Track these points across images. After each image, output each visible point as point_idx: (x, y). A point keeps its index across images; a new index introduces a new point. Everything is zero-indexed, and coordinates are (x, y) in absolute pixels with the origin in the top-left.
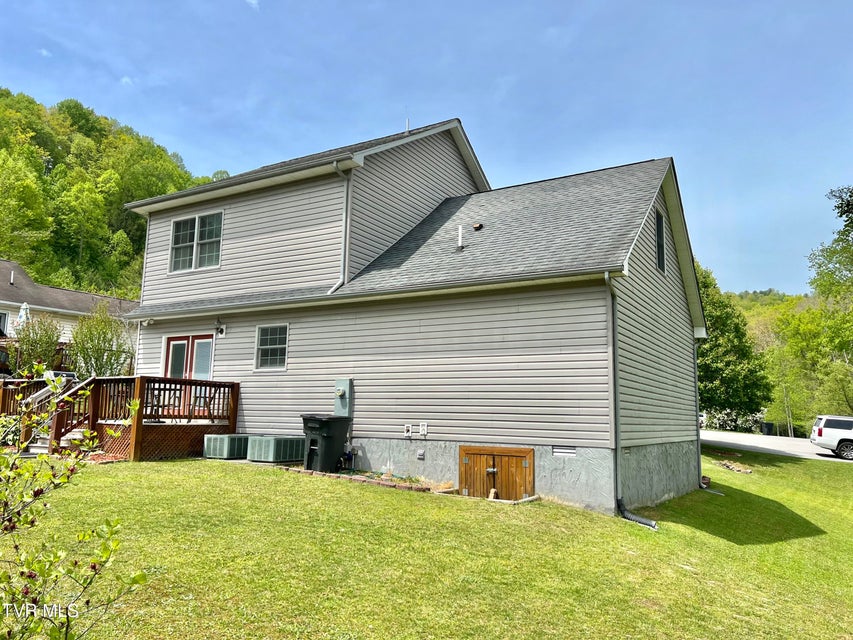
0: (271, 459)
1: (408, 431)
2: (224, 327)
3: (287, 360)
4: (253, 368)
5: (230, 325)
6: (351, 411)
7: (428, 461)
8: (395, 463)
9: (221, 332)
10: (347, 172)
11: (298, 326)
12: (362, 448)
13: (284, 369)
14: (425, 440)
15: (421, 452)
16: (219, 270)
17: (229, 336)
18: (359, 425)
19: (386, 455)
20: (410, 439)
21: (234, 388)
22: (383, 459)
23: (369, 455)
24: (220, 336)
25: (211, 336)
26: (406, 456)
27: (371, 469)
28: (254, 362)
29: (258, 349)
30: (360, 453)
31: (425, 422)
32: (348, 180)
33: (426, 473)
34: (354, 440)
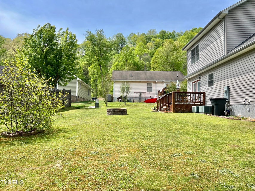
0: (203, 112)
1: (244, 101)
2: (201, 77)
3: (214, 83)
4: (207, 87)
5: (203, 76)
6: (229, 97)
7: (251, 111)
8: (242, 113)
9: (201, 78)
10: (224, 18)
11: (216, 72)
12: (233, 108)
13: (213, 86)
14: (250, 104)
15: (248, 109)
16: (200, 61)
17: (203, 79)
18: (232, 101)
19: (239, 110)
20: (245, 104)
21: (204, 94)
22: (238, 112)
23: (235, 111)
24: (201, 79)
25: (199, 80)
26: (245, 110)
27: (235, 115)
28: (207, 85)
29: (208, 81)
30: (232, 110)
31: (249, 98)
32: (225, 20)
33: (251, 116)
34: (231, 106)
